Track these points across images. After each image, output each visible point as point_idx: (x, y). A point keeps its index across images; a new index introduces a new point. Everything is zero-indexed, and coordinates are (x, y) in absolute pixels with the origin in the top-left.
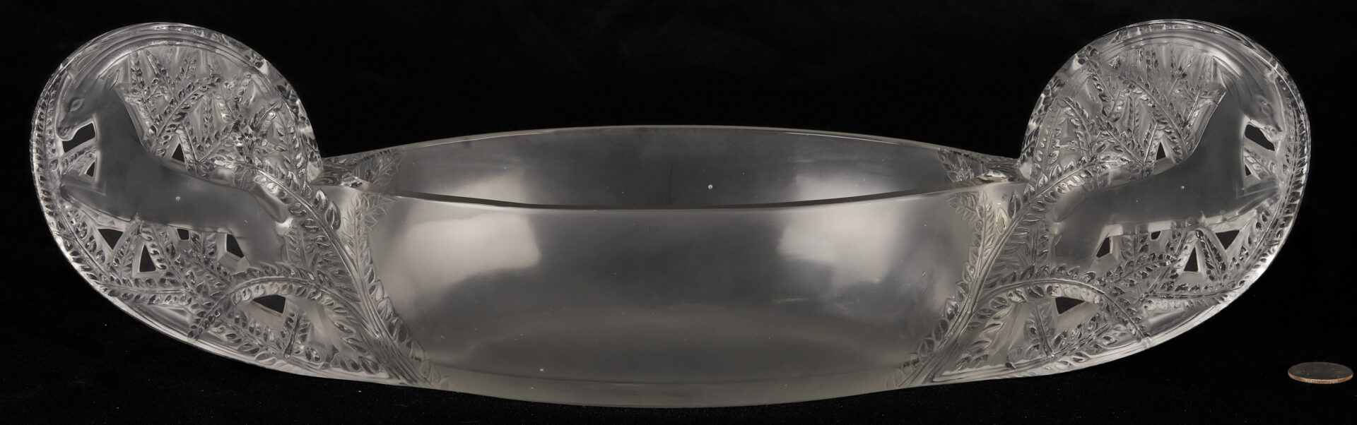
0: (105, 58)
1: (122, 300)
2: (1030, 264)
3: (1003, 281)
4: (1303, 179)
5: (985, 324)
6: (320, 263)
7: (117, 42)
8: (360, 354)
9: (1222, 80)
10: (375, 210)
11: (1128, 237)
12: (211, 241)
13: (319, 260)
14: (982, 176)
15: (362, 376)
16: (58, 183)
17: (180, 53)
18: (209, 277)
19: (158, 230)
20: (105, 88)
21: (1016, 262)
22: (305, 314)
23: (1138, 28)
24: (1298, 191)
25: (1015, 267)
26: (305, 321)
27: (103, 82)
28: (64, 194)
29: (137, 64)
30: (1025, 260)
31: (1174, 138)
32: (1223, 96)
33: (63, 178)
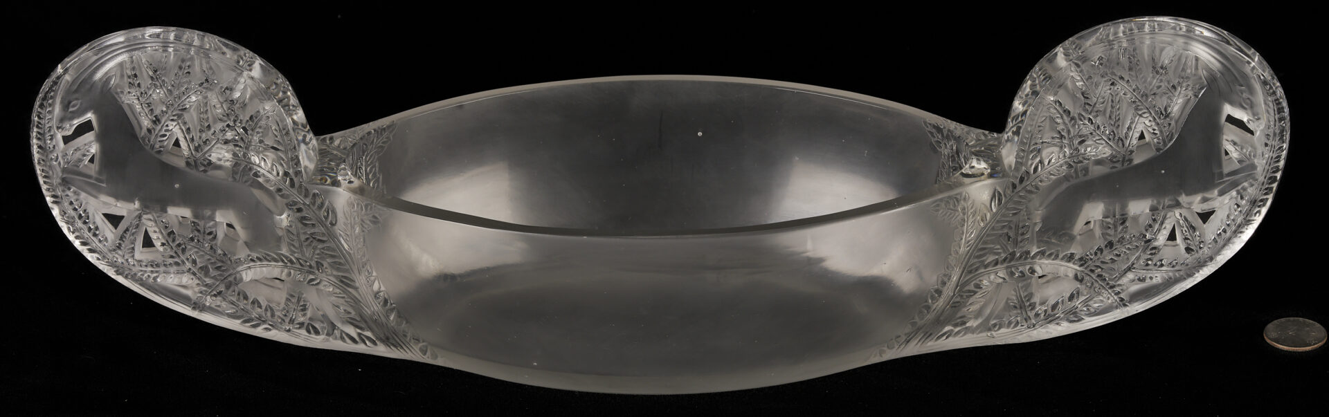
0: (102, 63)
1: (126, 277)
2: (1011, 251)
3: (986, 267)
4: (1282, 164)
5: (968, 302)
6: (318, 254)
7: (111, 49)
8: (359, 331)
9: (1203, 73)
10: (371, 216)
11: (1109, 220)
12: (210, 228)
13: (318, 252)
14: (966, 170)
15: (360, 348)
16: (60, 174)
17: (174, 57)
18: (209, 259)
19: (158, 217)
20: (102, 91)
21: (998, 249)
22: (304, 296)
23: (1122, 25)
24: (1276, 175)
25: (998, 254)
26: (304, 301)
27: (100, 85)
28: (65, 183)
29: (134, 69)
30: (1006, 247)
31: (1154, 130)
32: (1203, 91)
33: (64, 170)
